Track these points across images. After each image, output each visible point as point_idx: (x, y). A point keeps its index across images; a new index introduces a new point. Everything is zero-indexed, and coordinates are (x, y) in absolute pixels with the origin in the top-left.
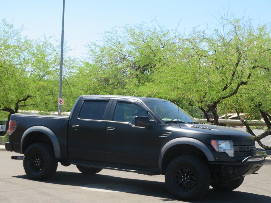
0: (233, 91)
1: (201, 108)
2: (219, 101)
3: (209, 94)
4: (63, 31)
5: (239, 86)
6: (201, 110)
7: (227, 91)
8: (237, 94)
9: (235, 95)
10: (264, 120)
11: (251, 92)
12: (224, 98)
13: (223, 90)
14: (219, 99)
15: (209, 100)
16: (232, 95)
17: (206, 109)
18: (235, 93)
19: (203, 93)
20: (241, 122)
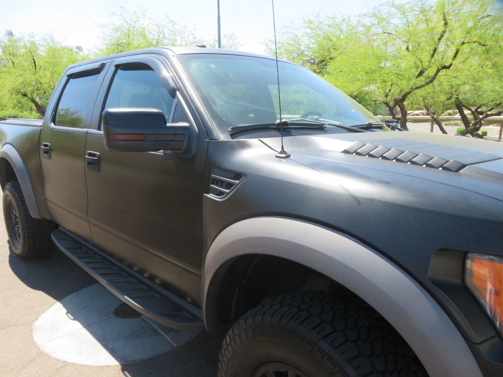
0: (430, 79)
1: (386, 104)
2: (410, 93)
3: (397, 85)
4: (219, 17)
5: (438, 71)
6: (385, 105)
7: (422, 78)
8: (435, 82)
9: (431, 84)
10: (460, 115)
11: (454, 79)
12: (417, 88)
13: (417, 77)
14: (410, 89)
15: (396, 93)
16: (428, 84)
17: (392, 103)
18: (431, 81)
19: (390, 83)
20: (431, 118)
